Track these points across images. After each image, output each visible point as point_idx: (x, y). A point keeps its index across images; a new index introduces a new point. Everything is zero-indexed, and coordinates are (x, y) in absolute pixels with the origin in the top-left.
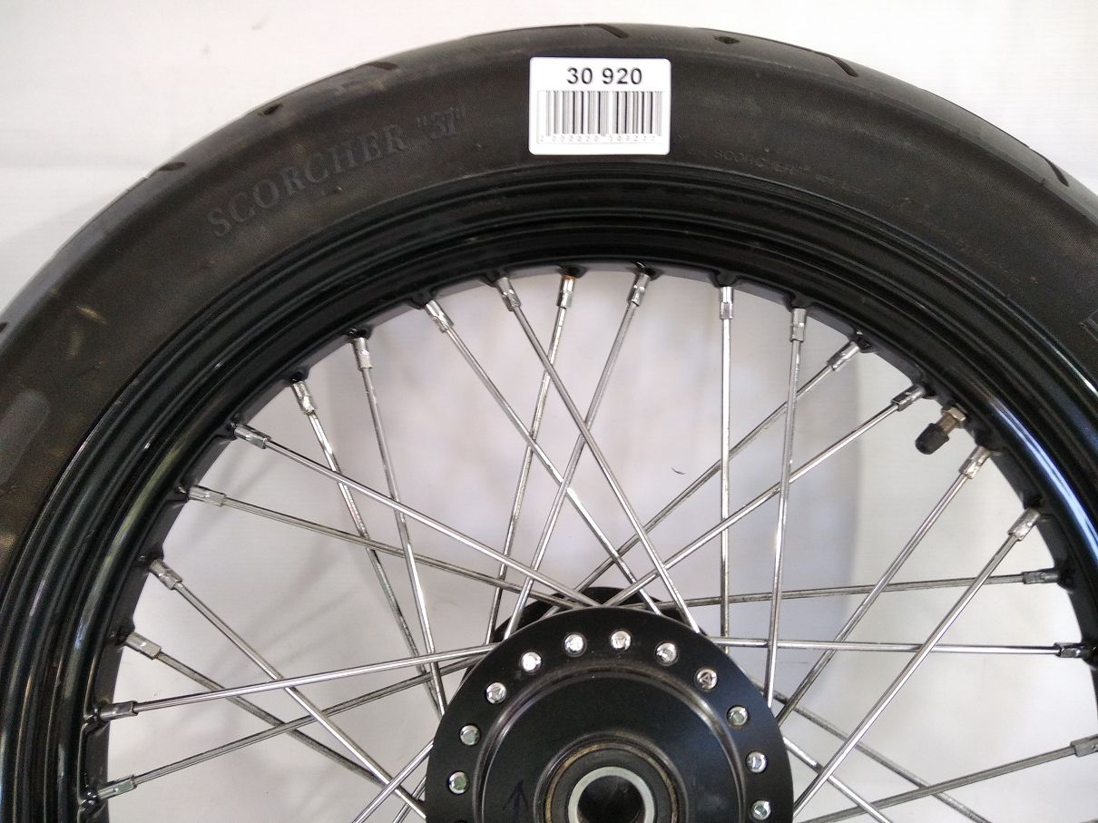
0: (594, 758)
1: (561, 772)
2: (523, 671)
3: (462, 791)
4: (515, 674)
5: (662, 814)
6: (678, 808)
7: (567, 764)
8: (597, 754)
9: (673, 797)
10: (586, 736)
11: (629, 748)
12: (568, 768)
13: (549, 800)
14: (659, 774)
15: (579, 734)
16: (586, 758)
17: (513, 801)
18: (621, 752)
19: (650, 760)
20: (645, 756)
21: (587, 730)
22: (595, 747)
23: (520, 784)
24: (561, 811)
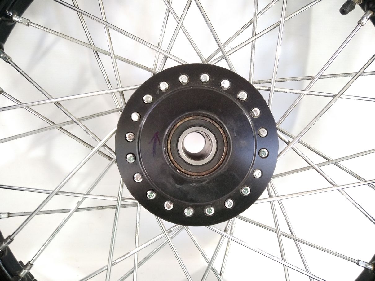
0: (190, 123)
1: (175, 128)
2: (160, 90)
3: (131, 141)
4: (156, 91)
5: (220, 148)
6: (227, 145)
7: (178, 125)
8: (192, 121)
9: (225, 141)
10: (187, 113)
11: (206, 119)
12: (179, 127)
13: (169, 140)
14: (219, 130)
15: (185, 112)
16: (187, 122)
17: (153, 140)
18: (203, 120)
19: (216, 124)
20: (213, 122)
21: (188, 111)
22: (191, 118)
23: (157, 133)
24: (175, 145)
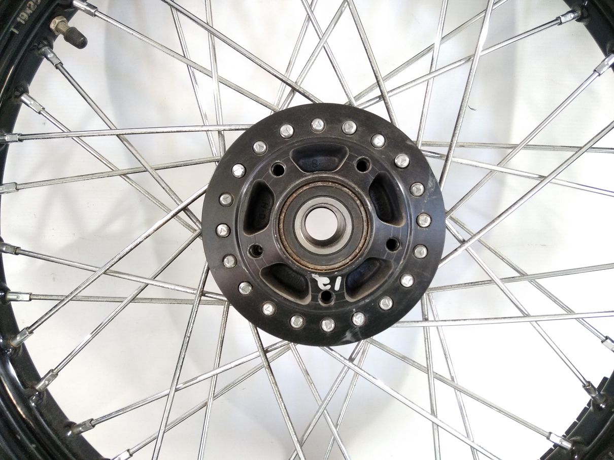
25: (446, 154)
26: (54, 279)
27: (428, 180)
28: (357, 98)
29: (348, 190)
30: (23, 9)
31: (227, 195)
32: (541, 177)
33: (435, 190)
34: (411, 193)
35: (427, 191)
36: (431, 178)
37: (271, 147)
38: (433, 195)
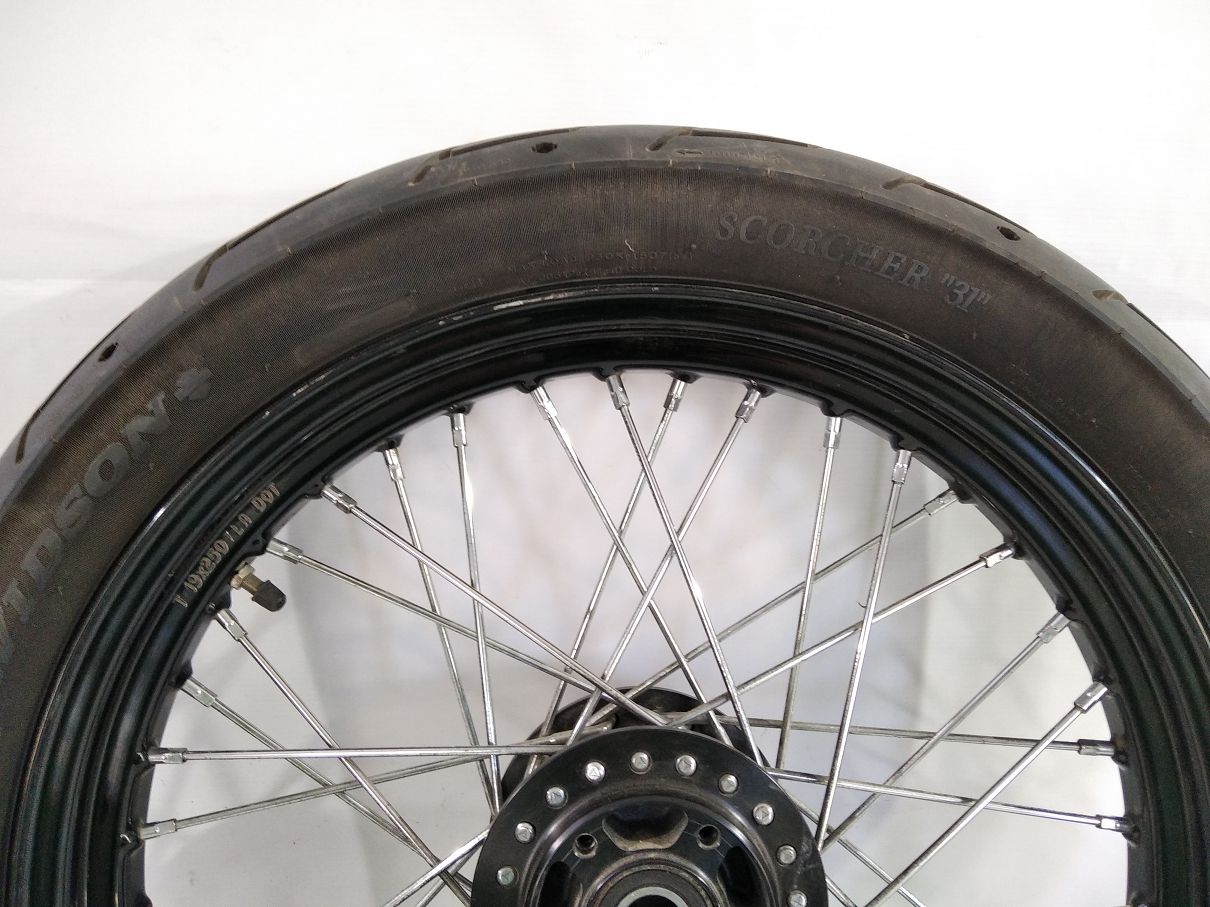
25: (827, 774)
26: (192, 881)
27: (801, 841)
28: (689, 657)
29: (687, 876)
30: (195, 570)
31: (509, 869)
32: (966, 800)
33: (812, 856)
34: (778, 860)
35: (801, 858)
36: (805, 838)
37: (572, 797)
38: (810, 864)
